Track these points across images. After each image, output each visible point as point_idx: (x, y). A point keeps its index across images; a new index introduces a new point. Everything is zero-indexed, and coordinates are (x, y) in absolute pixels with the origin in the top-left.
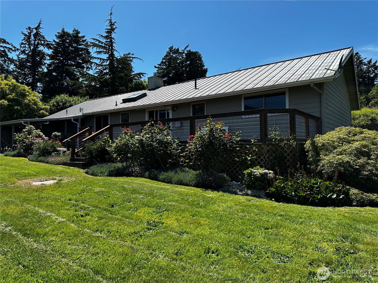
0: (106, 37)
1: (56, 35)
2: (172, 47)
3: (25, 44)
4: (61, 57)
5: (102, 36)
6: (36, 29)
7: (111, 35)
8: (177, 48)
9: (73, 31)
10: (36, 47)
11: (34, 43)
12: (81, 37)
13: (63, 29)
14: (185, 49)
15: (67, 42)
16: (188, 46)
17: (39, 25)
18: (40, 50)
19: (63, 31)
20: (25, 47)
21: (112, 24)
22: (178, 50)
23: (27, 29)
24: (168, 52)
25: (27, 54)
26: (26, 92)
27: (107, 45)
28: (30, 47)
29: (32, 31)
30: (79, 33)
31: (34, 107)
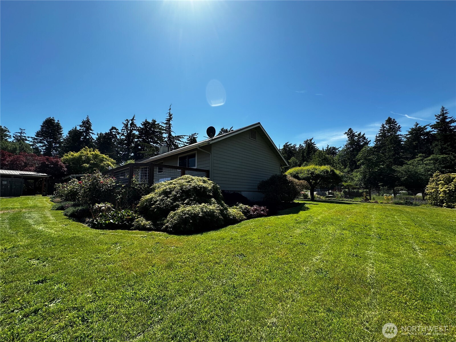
0: (166, 123)
1: (141, 124)
2: (223, 129)
3: (124, 130)
4: (144, 137)
5: (164, 123)
6: (132, 120)
7: (170, 122)
8: (226, 129)
9: (152, 121)
10: (131, 131)
11: (130, 129)
12: (157, 124)
13: (146, 120)
14: (231, 129)
15: (148, 128)
16: (232, 127)
17: (133, 118)
18: (134, 133)
19: (146, 121)
20: (125, 131)
21: (170, 115)
22: (227, 130)
23: (125, 121)
24: (220, 132)
25: (125, 136)
26: (104, 159)
27: (167, 128)
28: (127, 132)
29: (129, 122)
30: (155, 122)
31: (106, 168)
